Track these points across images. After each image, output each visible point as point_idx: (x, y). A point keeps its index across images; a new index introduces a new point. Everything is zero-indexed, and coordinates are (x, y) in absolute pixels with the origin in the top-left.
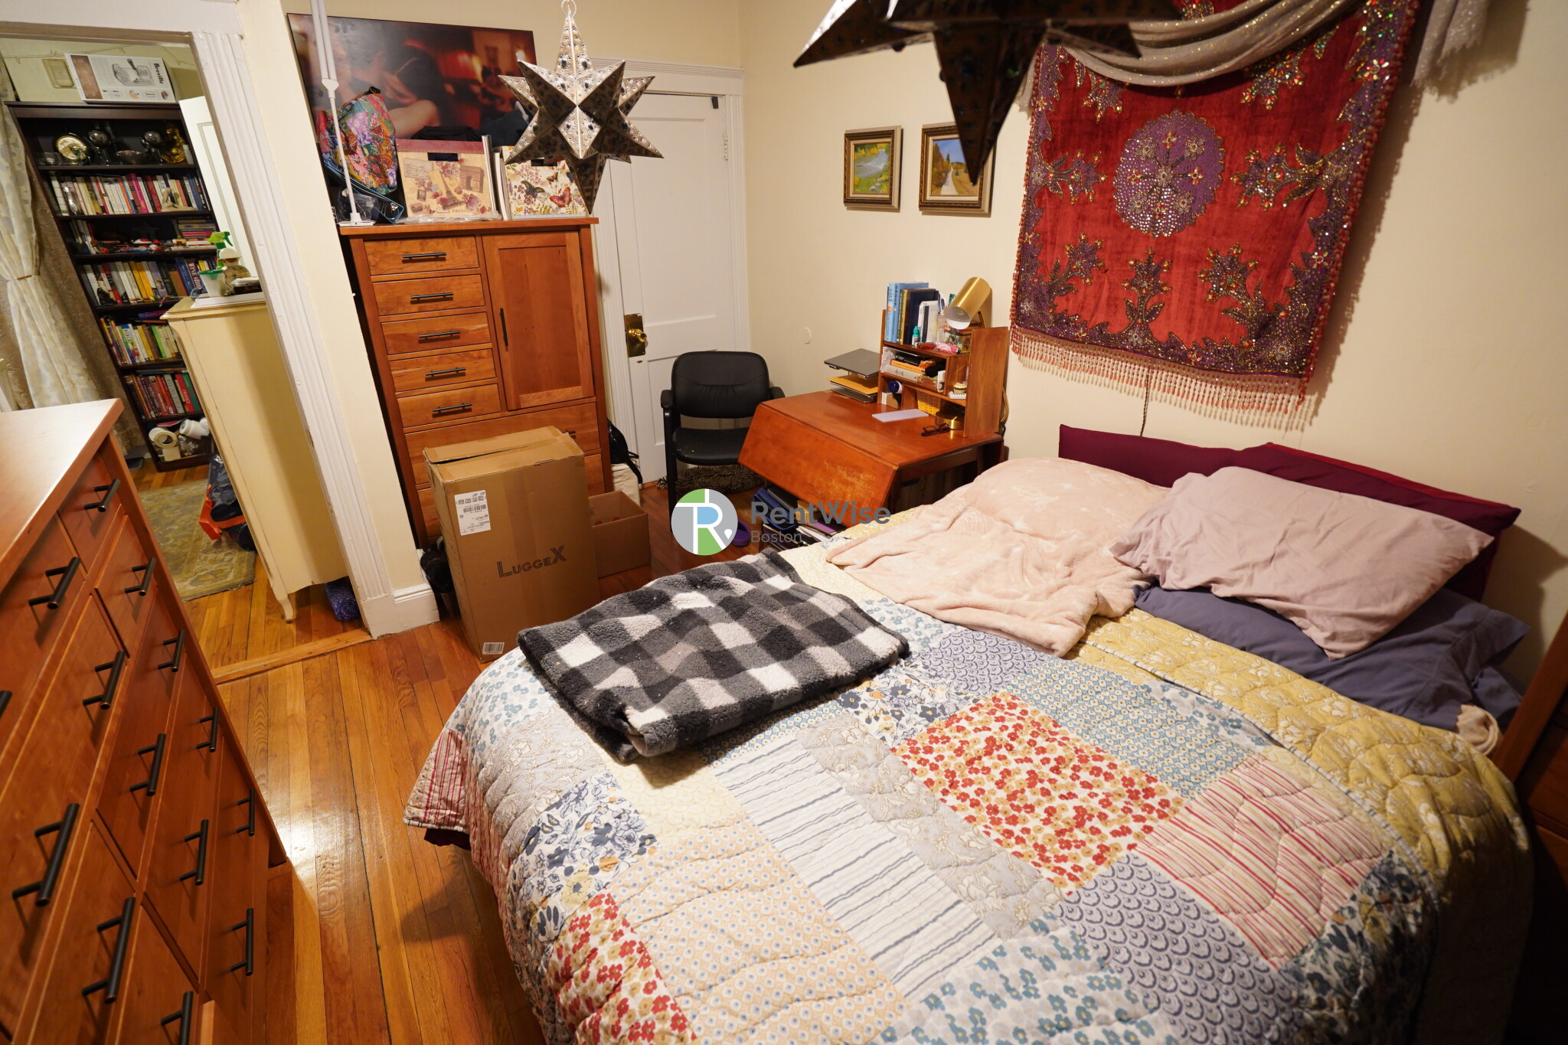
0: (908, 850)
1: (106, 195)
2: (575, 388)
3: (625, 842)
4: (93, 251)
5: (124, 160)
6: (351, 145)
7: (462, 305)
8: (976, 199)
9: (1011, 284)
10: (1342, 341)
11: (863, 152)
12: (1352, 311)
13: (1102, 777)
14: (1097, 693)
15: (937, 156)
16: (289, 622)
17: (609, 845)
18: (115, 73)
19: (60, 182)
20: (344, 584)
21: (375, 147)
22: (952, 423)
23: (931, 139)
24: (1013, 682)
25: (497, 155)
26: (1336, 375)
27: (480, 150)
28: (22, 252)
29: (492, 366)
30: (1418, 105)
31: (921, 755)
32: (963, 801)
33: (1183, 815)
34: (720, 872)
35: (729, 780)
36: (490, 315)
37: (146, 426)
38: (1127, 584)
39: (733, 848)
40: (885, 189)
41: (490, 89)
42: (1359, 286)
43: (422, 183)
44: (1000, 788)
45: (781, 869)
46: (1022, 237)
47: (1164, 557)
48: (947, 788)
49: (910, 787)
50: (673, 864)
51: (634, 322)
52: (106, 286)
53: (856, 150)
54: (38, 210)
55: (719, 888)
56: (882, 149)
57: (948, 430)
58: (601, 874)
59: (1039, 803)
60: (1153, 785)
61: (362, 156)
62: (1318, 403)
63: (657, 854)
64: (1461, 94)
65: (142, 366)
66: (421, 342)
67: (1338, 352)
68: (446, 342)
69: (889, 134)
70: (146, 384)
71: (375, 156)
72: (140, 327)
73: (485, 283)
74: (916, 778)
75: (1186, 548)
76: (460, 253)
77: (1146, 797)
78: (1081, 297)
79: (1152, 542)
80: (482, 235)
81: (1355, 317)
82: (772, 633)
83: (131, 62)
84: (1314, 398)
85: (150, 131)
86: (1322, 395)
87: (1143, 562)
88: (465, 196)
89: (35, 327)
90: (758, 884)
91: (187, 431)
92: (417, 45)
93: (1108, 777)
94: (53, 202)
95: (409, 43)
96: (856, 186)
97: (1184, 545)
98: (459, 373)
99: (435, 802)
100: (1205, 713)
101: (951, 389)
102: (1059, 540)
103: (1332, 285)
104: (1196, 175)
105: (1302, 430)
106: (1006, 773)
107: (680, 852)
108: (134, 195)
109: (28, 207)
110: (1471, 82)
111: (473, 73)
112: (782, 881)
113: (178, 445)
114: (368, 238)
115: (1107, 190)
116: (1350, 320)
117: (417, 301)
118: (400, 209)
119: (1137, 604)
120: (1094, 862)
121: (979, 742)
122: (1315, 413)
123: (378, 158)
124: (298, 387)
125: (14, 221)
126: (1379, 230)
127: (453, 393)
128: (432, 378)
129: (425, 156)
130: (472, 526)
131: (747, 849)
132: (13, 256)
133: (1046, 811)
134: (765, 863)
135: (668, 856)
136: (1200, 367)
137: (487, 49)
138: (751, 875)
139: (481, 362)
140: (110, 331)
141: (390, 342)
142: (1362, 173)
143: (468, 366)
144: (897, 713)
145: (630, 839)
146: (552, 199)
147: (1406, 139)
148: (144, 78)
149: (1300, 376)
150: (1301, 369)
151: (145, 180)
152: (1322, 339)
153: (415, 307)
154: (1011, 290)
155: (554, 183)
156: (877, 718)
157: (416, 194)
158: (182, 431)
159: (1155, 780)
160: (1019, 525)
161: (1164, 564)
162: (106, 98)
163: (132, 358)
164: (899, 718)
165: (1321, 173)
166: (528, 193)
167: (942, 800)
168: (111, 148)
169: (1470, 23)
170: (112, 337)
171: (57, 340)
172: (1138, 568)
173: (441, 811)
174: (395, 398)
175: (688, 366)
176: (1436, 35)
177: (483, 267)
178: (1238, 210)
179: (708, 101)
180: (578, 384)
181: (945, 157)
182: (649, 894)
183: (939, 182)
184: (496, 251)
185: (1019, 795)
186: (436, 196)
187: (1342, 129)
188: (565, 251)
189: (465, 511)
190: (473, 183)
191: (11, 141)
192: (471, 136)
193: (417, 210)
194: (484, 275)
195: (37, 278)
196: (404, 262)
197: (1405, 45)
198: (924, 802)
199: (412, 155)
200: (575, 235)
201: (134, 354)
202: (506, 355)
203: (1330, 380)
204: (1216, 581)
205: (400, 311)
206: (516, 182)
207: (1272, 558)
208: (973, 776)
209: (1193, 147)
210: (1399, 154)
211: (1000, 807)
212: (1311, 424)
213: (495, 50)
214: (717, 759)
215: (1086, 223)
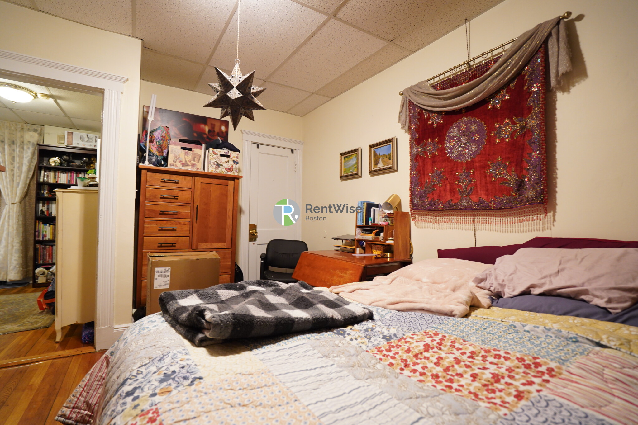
0: (380, 390)
1: (60, 177)
2: (223, 244)
3: (182, 380)
4: (46, 195)
5: (72, 166)
6: (152, 139)
7: (181, 202)
8: (391, 166)
9: (408, 193)
10: (556, 187)
11: (347, 159)
12: (557, 174)
13: (502, 359)
14: (485, 329)
15: (375, 154)
16: (57, 343)
17: (170, 381)
18: (81, 138)
19: (45, 171)
20: (91, 325)
21: (161, 142)
22: (389, 255)
23: (372, 149)
24: (434, 326)
25: (207, 151)
26: (558, 201)
27: (201, 149)
28: (18, 194)
29: (189, 229)
30: (556, 97)
31: (385, 352)
32: (414, 373)
33: (565, 375)
34: (243, 396)
35: (262, 357)
36: (192, 207)
37: (36, 266)
38: (485, 296)
39: (256, 384)
40: (356, 170)
41: (210, 137)
42: (556, 164)
43: (176, 156)
44: (438, 366)
45: (287, 397)
46: (411, 174)
47: (501, 282)
48: (403, 367)
49: (379, 366)
50: (210, 391)
51: (253, 227)
52: (45, 209)
53: (344, 159)
54: (32, 182)
55: (240, 404)
56: (354, 157)
57: (387, 257)
58: (157, 397)
59: (466, 372)
60: (538, 361)
61: (155, 144)
62: (554, 215)
63: (201, 385)
64: (571, 90)
65: (46, 241)
66: (160, 214)
67: (556, 192)
68: (171, 216)
69: (356, 150)
70: (44, 249)
71: (161, 145)
72: (51, 226)
73: (193, 195)
74: (382, 362)
75: (511, 277)
76: (184, 182)
77: (536, 367)
78: (438, 192)
79: (493, 277)
80: (195, 177)
81: (558, 176)
82: (298, 299)
83: (87, 135)
84: (551, 214)
85: (85, 157)
86: (555, 212)
87: (491, 286)
88: (192, 163)
89: (8, 222)
90: (270, 403)
91: (53, 271)
92: (186, 120)
93: (506, 359)
94: (39, 178)
95: (184, 119)
96: (344, 171)
97: (510, 275)
98: (173, 230)
99: (80, 404)
100: (553, 336)
101: (387, 240)
102: (446, 282)
103: (545, 163)
104: (477, 137)
105: (551, 229)
106: (440, 358)
107: (218, 385)
108: (71, 178)
109: (28, 180)
110: (574, 86)
111: (205, 131)
112: (288, 403)
113: (47, 276)
114: (149, 170)
115: (442, 150)
116: (557, 178)
117: (163, 197)
118: (165, 164)
119: (493, 305)
120: (515, 399)
121: (420, 346)
122: (554, 220)
123: (161, 146)
124: (100, 218)
125: (21, 183)
126: (557, 142)
127: (169, 238)
128: (161, 230)
129: (180, 148)
130: (160, 285)
131: (266, 386)
132: (14, 196)
133: (472, 376)
134: (277, 393)
135: (208, 387)
136: (495, 209)
137: (212, 124)
138: (265, 399)
139: (184, 226)
140: (38, 226)
141: (147, 212)
142: (543, 120)
143: (179, 228)
144: (368, 337)
145: (185, 378)
146: (225, 169)
147: (556, 109)
148: (90, 140)
149: (543, 203)
150: (542, 199)
151: (77, 174)
152: (547, 185)
153: (161, 200)
154: (409, 195)
155: (227, 163)
156: (356, 339)
157: (173, 160)
158: (51, 270)
159: (538, 358)
160: (424, 280)
161: (503, 286)
162: (74, 145)
163: (43, 238)
164: (370, 339)
165: (526, 125)
166: (216, 165)
167: (401, 373)
168: (68, 162)
169: (566, 64)
170: (38, 228)
171: (15, 228)
172: (489, 290)
173: (82, 411)
174: (143, 236)
175: (274, 245)
176: (554, 71)
177: (193, 188)
178: (497, 144)
179: (290, 151)
180: (225, 242)
181: (378, 154)
182: (187, 407)
183: (376, 163)
184: (200, 183)
185: (451, 368)
186: (180, 162)
187: (530, 109)
188: (227, 187)
189: (159, 276)
190: (196, 159)
191: (34, 158)
192: (199, 143)
193: (171, 165)
194: (193, 192)
195: (19, 204)
196: (162, 182)
197: (544, 77)
198: (389, 373)
199: (175, 147)
200: (233, 182)
201: (44, 236)
202: (195, 225)
203: (556, 204)
204: (533, 286)
205: (155, 200)
206: (213, 161)
207: (558, 272)
208: (419, 361)
209: (473, 128)
210: (555, 114)
211: (440, 374)
212: (554, 226)
213: (214, 125)
214: (256, 348)
215: (436, 163)
